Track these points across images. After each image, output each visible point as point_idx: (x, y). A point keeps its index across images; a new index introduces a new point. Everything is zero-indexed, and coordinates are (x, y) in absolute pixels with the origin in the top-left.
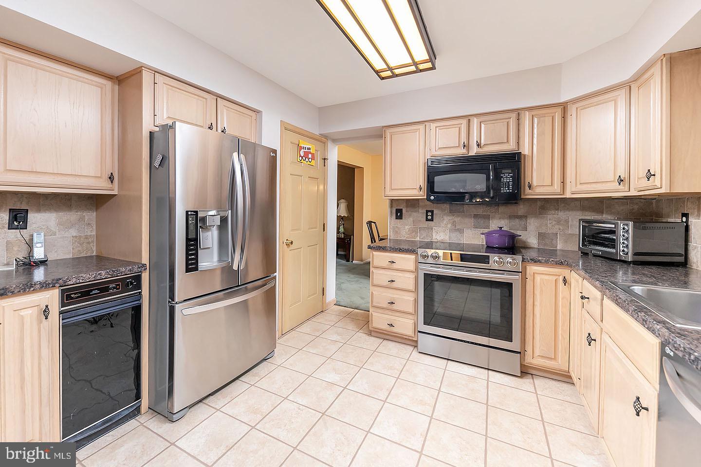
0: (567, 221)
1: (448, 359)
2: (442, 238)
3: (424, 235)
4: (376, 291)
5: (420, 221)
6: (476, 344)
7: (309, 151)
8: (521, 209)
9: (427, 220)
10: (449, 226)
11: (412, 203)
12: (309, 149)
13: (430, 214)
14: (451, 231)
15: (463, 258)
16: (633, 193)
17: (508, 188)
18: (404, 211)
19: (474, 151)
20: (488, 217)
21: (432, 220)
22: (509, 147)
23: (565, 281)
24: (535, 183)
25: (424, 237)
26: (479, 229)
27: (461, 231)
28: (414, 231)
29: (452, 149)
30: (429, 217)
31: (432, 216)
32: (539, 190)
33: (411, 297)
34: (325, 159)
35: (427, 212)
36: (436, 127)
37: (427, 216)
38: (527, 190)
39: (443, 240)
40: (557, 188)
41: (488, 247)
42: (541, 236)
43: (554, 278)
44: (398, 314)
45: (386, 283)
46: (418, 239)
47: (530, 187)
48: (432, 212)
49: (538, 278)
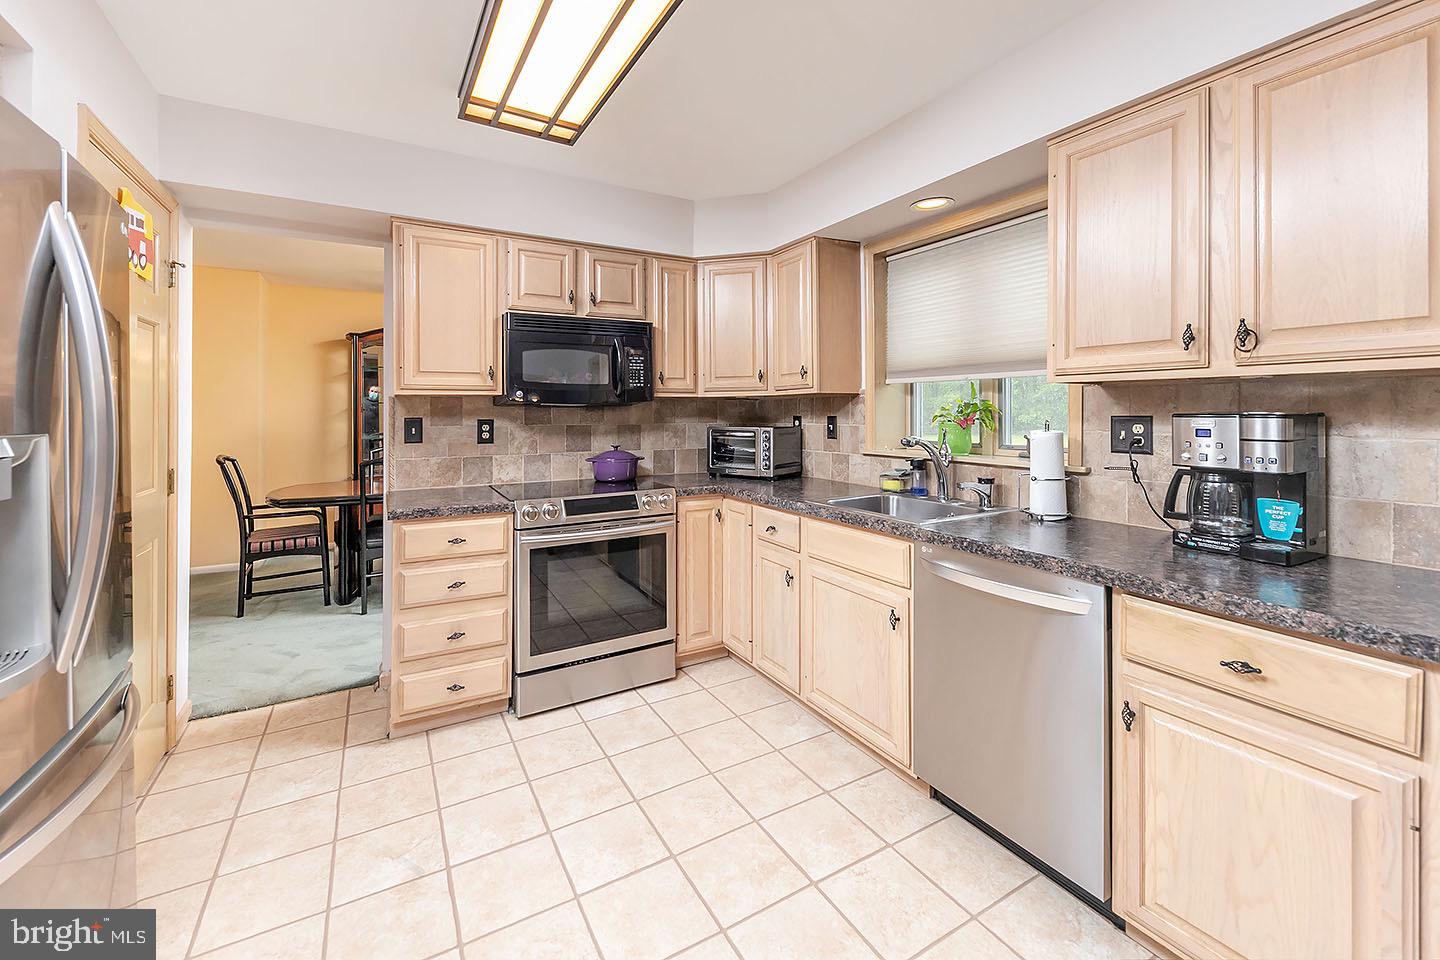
0: (684, 431)
1: (573, 705)
2: (512, 475)
3: (474, 474)
4: (411, 624)
5: (466, 444)
6: (594, 659)
7: (140, 230)
8: (634, 413)
9: (481, 441)
10: (525, 450)
11: (448, 407)
12: (140, 223)
13: (486, 427)
14: (529, 460)
15: (573, 508)
16: (771, 392)
17: (639, 379)
18: (426, 424)
19: (585, 311)
20: (586, 433)
21: (491, 440)
22: (632, 313)
23: (719, 515)
24: (666, 376)
25: (475, 479)
26: (575, 453)
27: (546, 459)
28: (451, 468)
29: (549, 299)
30: (486, 436)
31: (491, 431)
32: (672, 385)
33: (497, 611)
34: (173, 265)
35: (481, 423)
36: (519, 250)
37: (480, 432)
38: (658, 385)
39: (512, 480)
40: (689, 382)
41: (598, 482)
42: (658, 456)
43: (706, 514)
44: (467, 656)
45: (444, 593)
46: (460, 484)
47: (662, 378)
48: (491, 423)
49: (691, 518)
